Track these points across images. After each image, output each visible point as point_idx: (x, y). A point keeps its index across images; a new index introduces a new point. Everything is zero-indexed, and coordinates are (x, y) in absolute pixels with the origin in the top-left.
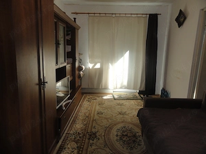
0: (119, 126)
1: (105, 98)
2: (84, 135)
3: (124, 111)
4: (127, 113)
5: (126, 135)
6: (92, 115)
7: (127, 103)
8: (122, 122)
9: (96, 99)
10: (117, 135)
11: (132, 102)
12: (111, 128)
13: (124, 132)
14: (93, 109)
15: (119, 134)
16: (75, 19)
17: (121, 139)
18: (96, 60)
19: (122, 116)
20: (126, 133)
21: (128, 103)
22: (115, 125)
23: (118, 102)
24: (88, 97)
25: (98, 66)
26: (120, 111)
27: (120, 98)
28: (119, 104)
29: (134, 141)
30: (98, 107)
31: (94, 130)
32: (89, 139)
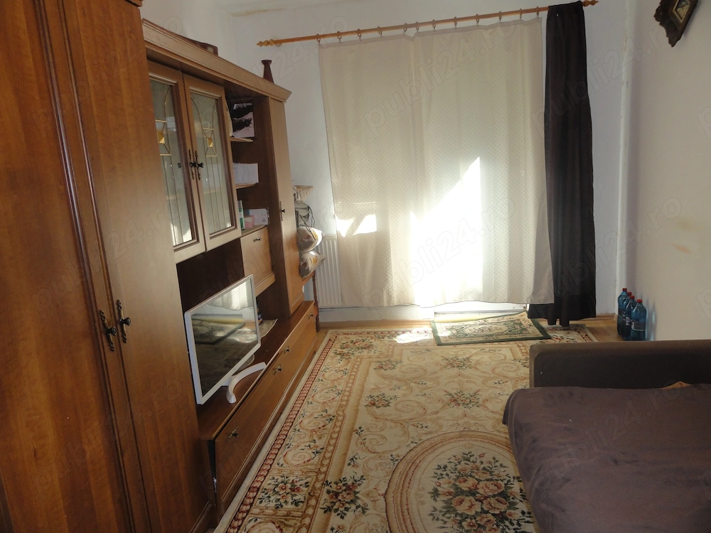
0: (447, 454)
1: (403, 339)
2: (311, 495)
3: (470, 388)
4: (483, 395)
5: (472, 492)
6: (349, 411)
7: (483, 356)
8: (461, 436)
9: (368, 347)
10: (435, 493)
11: (506, 350)
12: (415, 465)
13: (462, 476)
14: (356, 387)
15: (445, 487)
16: (266, 63)
17: (449, 508)
18: (361, 205)
19: (459, 411)
20: (471, 482)
21: (486, 358)
22: (433, 447)
23: (451, 352)
24: (342, 339)
25: (369, 225)
26: (453, 388)
27: (461, 339)
28: (453, 363)
29: (502, 517)
30: (373, 379)
31: (349, 473)
32: (328, 510)
